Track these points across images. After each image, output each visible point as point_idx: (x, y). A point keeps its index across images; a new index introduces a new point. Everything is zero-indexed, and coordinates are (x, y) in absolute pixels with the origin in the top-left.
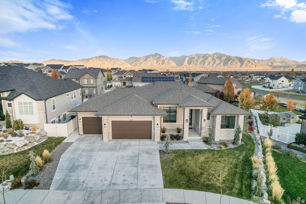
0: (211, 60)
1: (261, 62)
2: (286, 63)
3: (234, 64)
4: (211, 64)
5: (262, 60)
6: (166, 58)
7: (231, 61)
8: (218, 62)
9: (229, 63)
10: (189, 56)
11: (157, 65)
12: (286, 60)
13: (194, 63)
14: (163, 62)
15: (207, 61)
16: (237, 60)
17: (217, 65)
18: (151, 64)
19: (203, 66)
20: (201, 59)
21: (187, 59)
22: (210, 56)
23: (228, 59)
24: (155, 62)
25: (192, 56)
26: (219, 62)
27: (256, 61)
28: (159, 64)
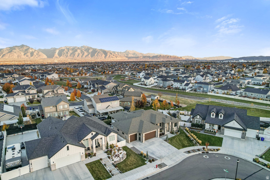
0: (80, 53)
1: (120, 54)
2: (136, 55)
3: (99, 55)
4: (80, 56)
5: (120, 52)
6: (35, 50)
7: (97, 53)
8: (86, 54)
9: (96, 54)
10: (59, 48)
11: (26, 57)
12: (136, 53)
13: (65, 55)
14: (32, 54)
15: (76, 54)
16: (102, 52)
17: (86, 56)
18: (18, 56)
19: (73, 57)
20: (71, 52)
21: (57, 51)
22: (79, 48)
23: (94, 52)
24: (22, 53)
25: (61, 48)
26: (87, 54)
27: (116, 53)
28: (27, 56)
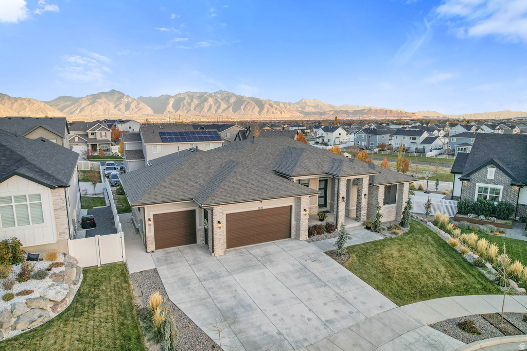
0: (212, 103)
1: (288, 106)
2: (321, 108)
3: (249, 109)
4: (213, 110)
5: (290, 103)
6: (134, 100)
7: (244, 105)
8: (224, 106)
9: (242, 107)
10: (176, 96)
11: (117, 111)
12: (320, 104)
13: (185, 108)
14: (128, 106)
15: (206, 105)
16: (253, 103)
17: (224, 111)
18: (105, 110)
19: (200, 112)
20: (196, 102)
21: (172, 102)
22: (210, 95)
23: (240, 102)
24: (111, 105)
25: (180, 96)
26: (226, 106)
27: (281, 105)
28: (119, 110)
